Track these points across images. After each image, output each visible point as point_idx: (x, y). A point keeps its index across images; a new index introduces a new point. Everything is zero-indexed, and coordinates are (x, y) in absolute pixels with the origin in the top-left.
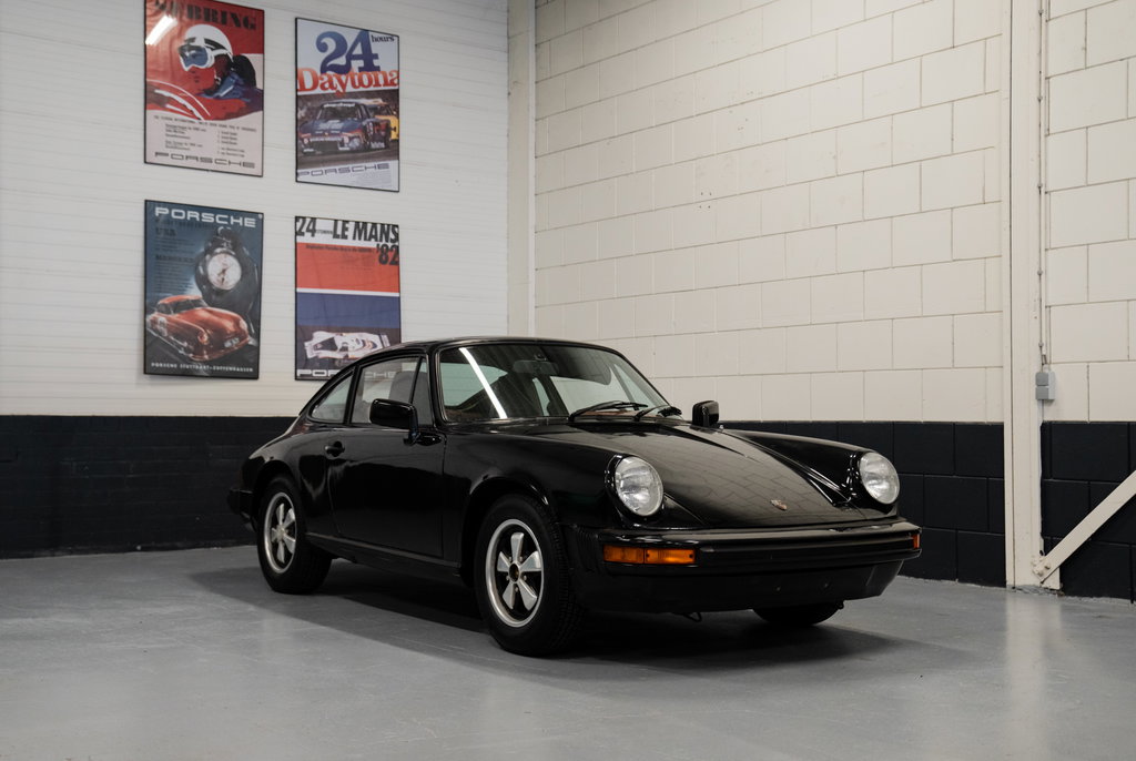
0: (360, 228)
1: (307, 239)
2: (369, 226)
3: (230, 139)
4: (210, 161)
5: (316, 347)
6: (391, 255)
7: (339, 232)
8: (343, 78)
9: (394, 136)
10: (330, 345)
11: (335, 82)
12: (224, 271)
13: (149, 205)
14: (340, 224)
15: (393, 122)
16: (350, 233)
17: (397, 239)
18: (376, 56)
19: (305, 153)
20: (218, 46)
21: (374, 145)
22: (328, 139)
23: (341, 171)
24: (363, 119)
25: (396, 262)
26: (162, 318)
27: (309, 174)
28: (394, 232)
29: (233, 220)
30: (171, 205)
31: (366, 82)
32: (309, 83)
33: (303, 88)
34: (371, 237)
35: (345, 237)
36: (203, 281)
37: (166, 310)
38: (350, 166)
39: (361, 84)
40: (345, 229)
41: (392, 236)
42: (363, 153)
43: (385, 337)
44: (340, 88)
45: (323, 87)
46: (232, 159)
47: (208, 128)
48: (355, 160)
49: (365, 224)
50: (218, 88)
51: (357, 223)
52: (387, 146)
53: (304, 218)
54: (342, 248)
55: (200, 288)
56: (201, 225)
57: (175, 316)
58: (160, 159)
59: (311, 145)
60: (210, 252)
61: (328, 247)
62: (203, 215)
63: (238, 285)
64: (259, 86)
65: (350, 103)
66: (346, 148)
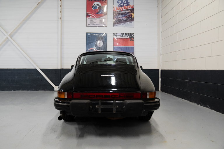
0: (126, 34)
1: (116, 37)
2: (128, 34)
3: (101, 21)
4: (98, 25)
6: (132, 39)
7: (122, 35)
8: (122, 7)
9: (133, 17)
11: (121, 8)
12: (100, 44)
13: (87, 33)
14: (122, 34)
15: (133, 14)
16: (124, 35)
17: (134, 36)
18: (129, 3)
21: (128, 19)
22: (120, 19)
23: (122, 24)
24: (127, 14)
25: (133, 40)
28: (133, 35)
29: (102, 35)
30: (91, 33)
31: (127, 8)
32: (116, 9)
34: (128, 36)
37: (90, 51)
38: (124, 23)
39: (126, 8)
40: (123, 35)
41: (132, 35)
42: (127, 21)
44: (122, 9)
45: (118, 10)
46: (102, 24)
47: (97, 19)
48: (125, 22)
49: (127, 34)
50: (99, 12)
51: (125, 34)
52: (131, 19)
53: (115, 33)
54: (122, 38)
55: (96, 47)
56: (96, 36)
59: (116, 20)
60: (97, 40)
61: (119, 38)
62: (96, 34)
63: (102, 46)
65: (124, 12)
66: (123, 20)
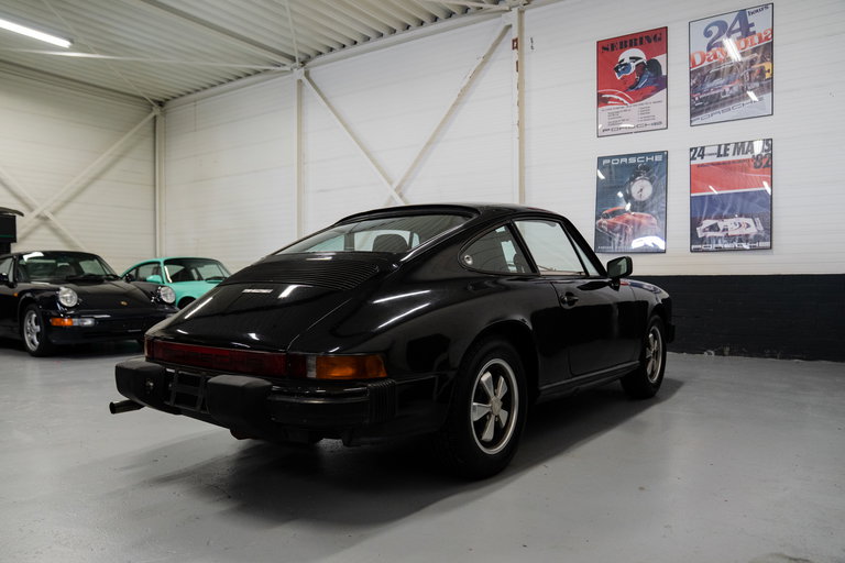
0: (739, 147)
1: (699, 161)
2: (747, 144)
3: (645, 111)
5: (704, 231)
6: (765, 160)
7: (722, 153)
9: (768, 75)
10: (713, 228)
11: (718, 53)
12: (641, 190)
13: (600, 160)
14: (723, 147)
15: (768, 66)
16: (730, 152)
17: (772, 149)
18: (752, 25)
19: (697, 107)
20: (638, 59)
21: (749, 87)
22: (713, 93)
23: (724, 111)
24: (741, 71)
25: (769, 165)
26: (605, 221)
27: (699, 120)
28: (768, 144)
29: (648, 159)
30: (611, 158)
31: (742, 45)
32: (699, 61)
33: (694, 65)
34: (748, 151)
35: (726, 155)
36: (628, 198)
37: (607, 217)
38: (730, 107)
40: (726, 150)
41: (766, 148)
42: (742, 95)
43: (757, 219)
44: (722, 57)
45: (709, 60)
46: (648, 122)
48: (735, 101)
49: (743, 143)
50: (638, 83)
51: (737, 144)
52: (761, 85)
53: (696, 149)
54: (724, 163)
55: (626, 202)
56: (629, 165)
57: (611, 220)
58: (606, 133)
59: (700, 100)
60: (633, 180)
61: (713, 164)
62: (630, 159)
63: (651, 196)
64: (664, 73)
66: (727, 95)
